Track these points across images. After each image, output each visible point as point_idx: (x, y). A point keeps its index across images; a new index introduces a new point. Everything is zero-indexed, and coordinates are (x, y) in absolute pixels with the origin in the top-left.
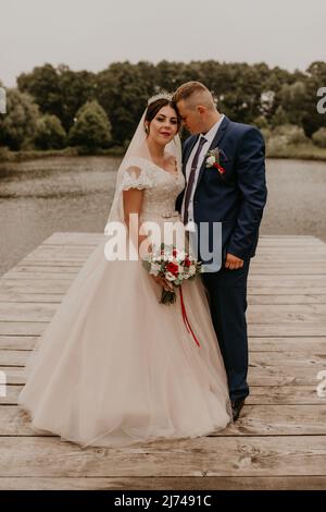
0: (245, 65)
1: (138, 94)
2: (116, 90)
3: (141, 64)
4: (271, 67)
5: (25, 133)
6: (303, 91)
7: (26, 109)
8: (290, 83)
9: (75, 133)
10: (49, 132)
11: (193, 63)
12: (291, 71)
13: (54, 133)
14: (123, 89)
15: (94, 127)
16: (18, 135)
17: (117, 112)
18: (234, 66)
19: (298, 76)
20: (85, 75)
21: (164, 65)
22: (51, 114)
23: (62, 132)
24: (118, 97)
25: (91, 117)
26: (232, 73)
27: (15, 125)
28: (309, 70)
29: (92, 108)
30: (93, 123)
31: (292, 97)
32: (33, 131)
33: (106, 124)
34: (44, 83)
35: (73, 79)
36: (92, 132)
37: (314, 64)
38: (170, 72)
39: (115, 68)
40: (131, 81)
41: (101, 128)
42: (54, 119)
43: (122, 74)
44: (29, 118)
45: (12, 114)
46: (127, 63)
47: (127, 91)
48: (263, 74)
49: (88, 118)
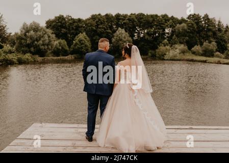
0: (156, 16)
1: (105, 30)
2: (94, 28)
3: (107, 15)
4: (170, 16)
5: (48, 48)
6: (186, 28)
7: (49, 37)
8: (180, 24)
9: (73, 49)
10: (60, 48)
11: (132, 14)
12: (180, 18)
13: (62, 48)
14: (98, 27)
15: (83, 45)
16: (45, 49)
17: (94, 38)
18: (152, 16)
19: (183, 21)
20: (79, 20)
21: (118, 16)
22: (62, 39)
23: (67, 48)
24: (95, 31)
25: (82, 41)
26: (151, 19)
27: (43, 45)
28: (188, 18)
29: (82, 36)
30: (82, 44)
31: (181, 30)
32: (52, 47)
33: (88, 44)
34: (59, 24)
35: (74, 22)
36: (82, 48)
37: (191, 15)
38: (121, 19)
39: (94, 17)
40: (102, 23)
41: (86, 46)
42: (63, 42)
43: (97, 20)
44: (50, 41)
45: (42, 39)
46: (99, 15)
47: (100, 28)
48: (166, 20)
49: (80, 41)
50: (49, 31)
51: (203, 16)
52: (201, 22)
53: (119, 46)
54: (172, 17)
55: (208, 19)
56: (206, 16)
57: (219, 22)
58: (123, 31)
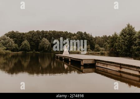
0: (62, 32)
1: (37, 39)
2: (31, 38)
3: (37, 31)
4: (69, 32)
7: (12, 42)
8: (73, 36)
9: (21, 48)
11: (50, 31)
12: (73, 33)
13: (16, 48)
14: (33, 37)
17: (31, 43)
18: (60, 32)
19: (75, 35)
20: (23, 34)
21: (43, 32)
23: (18, 48)
24: (32, 39)
26: (60, 34)
29: (26, 42)
30: (26, 46)
31: (74, 39)
32: (13, 47)
33: (29, 45)
34: (13, 36)
35: (20, 35)
36: (26, 48)
37: (78, 32)
38: (44, 33)
39: (30, 32)
40: (35, 35)
41: (28, 47)
42: (16, 45)
43: (32, 34)
44: (12, 44)
45: (8, 44)
46: (33, 31)
47: (34, 38)
48: (67, 34)
49: (25, 44)
50: (12, 40)
51: (84, 33)
52: (83, 35)
53: (44, 47)
54: (70, 33)
55: (86, 34)
56: (85, 33)
57: (91, 36)
58: (46, 39)
